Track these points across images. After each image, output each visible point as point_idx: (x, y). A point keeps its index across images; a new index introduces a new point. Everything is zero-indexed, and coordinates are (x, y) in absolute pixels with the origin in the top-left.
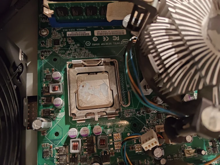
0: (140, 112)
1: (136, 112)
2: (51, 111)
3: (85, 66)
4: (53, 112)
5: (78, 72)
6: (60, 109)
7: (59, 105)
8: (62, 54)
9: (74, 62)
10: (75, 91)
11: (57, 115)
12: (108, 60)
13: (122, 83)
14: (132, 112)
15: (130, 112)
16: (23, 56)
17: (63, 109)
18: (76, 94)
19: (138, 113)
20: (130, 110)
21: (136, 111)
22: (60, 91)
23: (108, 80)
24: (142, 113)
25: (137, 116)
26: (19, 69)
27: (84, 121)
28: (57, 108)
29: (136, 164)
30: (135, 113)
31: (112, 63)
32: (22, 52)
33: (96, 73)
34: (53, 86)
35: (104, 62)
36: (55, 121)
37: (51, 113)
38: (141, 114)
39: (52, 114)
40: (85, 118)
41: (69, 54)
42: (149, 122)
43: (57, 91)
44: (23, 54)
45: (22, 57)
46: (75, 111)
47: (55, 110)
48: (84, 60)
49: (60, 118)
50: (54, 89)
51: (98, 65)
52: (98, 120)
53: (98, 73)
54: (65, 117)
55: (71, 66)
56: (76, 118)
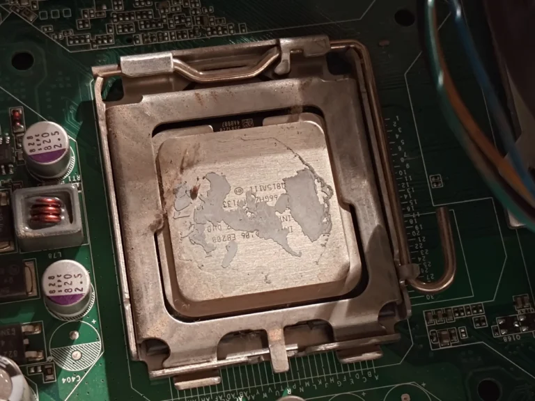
0: (514, 319)
1: (492, 321)
2: (26, 335)
3: (192, 85)
4: (36, 344)
5: (160, 121)
6: (76, 326)
7: (74, 297)
8: (61, 25)
9: (132, 63)
10: (150, 219)
11: (61, 356)
12: (315, 45)
13: (403, 167)
14: (467, 322)
15: (460, 322)
17: (92, 324)
18: (161, 238)
19: (502, 327)
20: (459, 311)
21: (491, 312)
22: (71, 225)
23: (326, 151)
24: (523, 324)
25: (499, 343)
27: (216, 380)
28: (57, 322)
30: (486, 325)
31: (339, 64)
33: (256, 118)
34: (33, 200)
35: (296, 57)
37: (29, 348)
38: (517, 330)
39: (32, 354)
40: (215, 362)
41: (98, 26)
43: (53, 223)
46: (160, 325)
47: (48, 331)
48: (186, 52)
49: (81, 373)
50: (37, 216)
51: (262, 77)
52: (286, 368)
53: (266, 121)
54: (103, 366)
55: (118, 90)
56: (166, 364)
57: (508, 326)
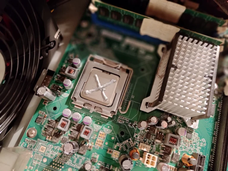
0: (133, 124)
1: (129, 123)
2: (59, 88)
3: (104, 64)
4: (60, 90)
5: (95, 66)
6: (67, 90)
7: (67, 85)
9: (97, 57)
11: (62, 93)
12: (125, 67)
13: (129, 92)
14: (125, 121)
15: (124, 120)
16: (59, 36)
17: (70, 91)
18: (85, 83)
19: (130, 124)
20: (125, 118)
21: (130, 121)
22: (74, 75)
24: (134, 126)
25: (128, 127)
26: (50, 45)
27: (81, 109)
28: (65, 88)
29: (108, 167)
30: (128, 123)
31: (128, 71)
32: (60, 32)
33: (110, 73)
34: (70, 69)
35: (121, 67)
36: (58, 97)
37: (59, 90)
39: (59, 91)
40: (82, 106)
42: (137, 136)
43: (71, 73)
44: (60, 34)
45: (57, 36)
46: (77, 96)
47: (63, 89)
48: (105, 58)
49: (64, 97)
50: (70, 71)
51: (115, 68)
52: (92, 112)
53: (111, 74)
54: (68, 98)
55: (92, 59)
56: (75, 102)
57: (131, 125)
